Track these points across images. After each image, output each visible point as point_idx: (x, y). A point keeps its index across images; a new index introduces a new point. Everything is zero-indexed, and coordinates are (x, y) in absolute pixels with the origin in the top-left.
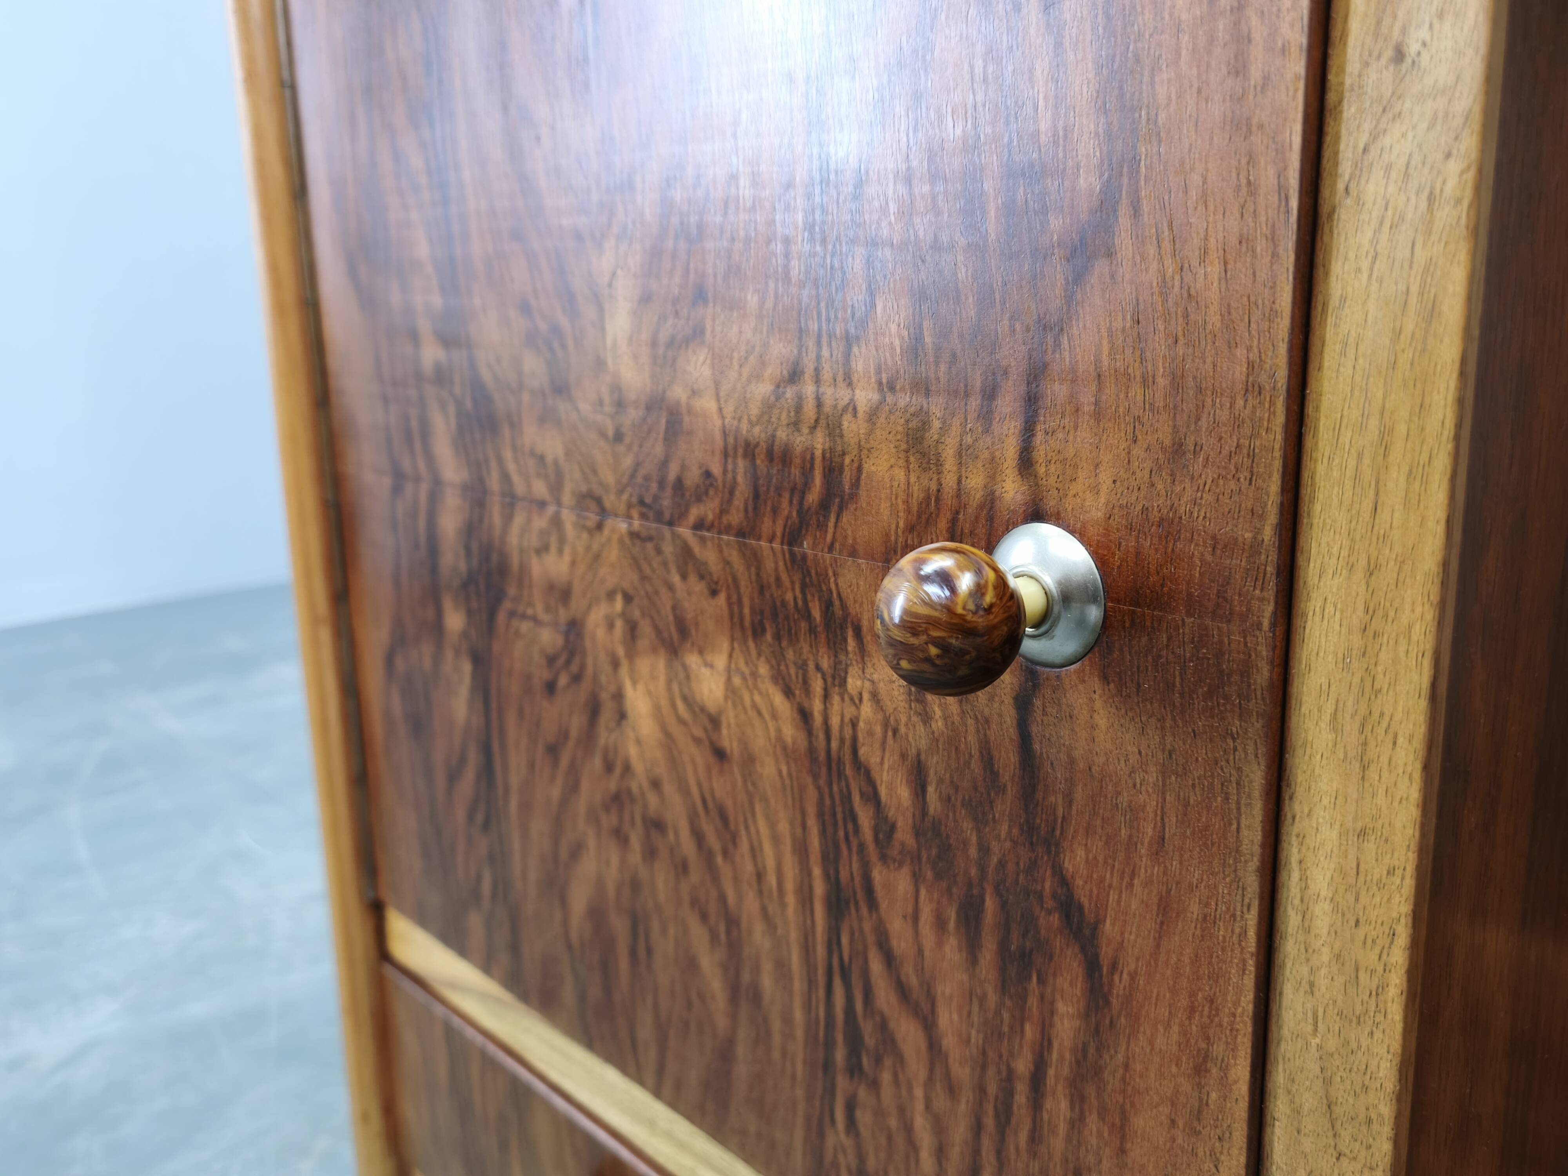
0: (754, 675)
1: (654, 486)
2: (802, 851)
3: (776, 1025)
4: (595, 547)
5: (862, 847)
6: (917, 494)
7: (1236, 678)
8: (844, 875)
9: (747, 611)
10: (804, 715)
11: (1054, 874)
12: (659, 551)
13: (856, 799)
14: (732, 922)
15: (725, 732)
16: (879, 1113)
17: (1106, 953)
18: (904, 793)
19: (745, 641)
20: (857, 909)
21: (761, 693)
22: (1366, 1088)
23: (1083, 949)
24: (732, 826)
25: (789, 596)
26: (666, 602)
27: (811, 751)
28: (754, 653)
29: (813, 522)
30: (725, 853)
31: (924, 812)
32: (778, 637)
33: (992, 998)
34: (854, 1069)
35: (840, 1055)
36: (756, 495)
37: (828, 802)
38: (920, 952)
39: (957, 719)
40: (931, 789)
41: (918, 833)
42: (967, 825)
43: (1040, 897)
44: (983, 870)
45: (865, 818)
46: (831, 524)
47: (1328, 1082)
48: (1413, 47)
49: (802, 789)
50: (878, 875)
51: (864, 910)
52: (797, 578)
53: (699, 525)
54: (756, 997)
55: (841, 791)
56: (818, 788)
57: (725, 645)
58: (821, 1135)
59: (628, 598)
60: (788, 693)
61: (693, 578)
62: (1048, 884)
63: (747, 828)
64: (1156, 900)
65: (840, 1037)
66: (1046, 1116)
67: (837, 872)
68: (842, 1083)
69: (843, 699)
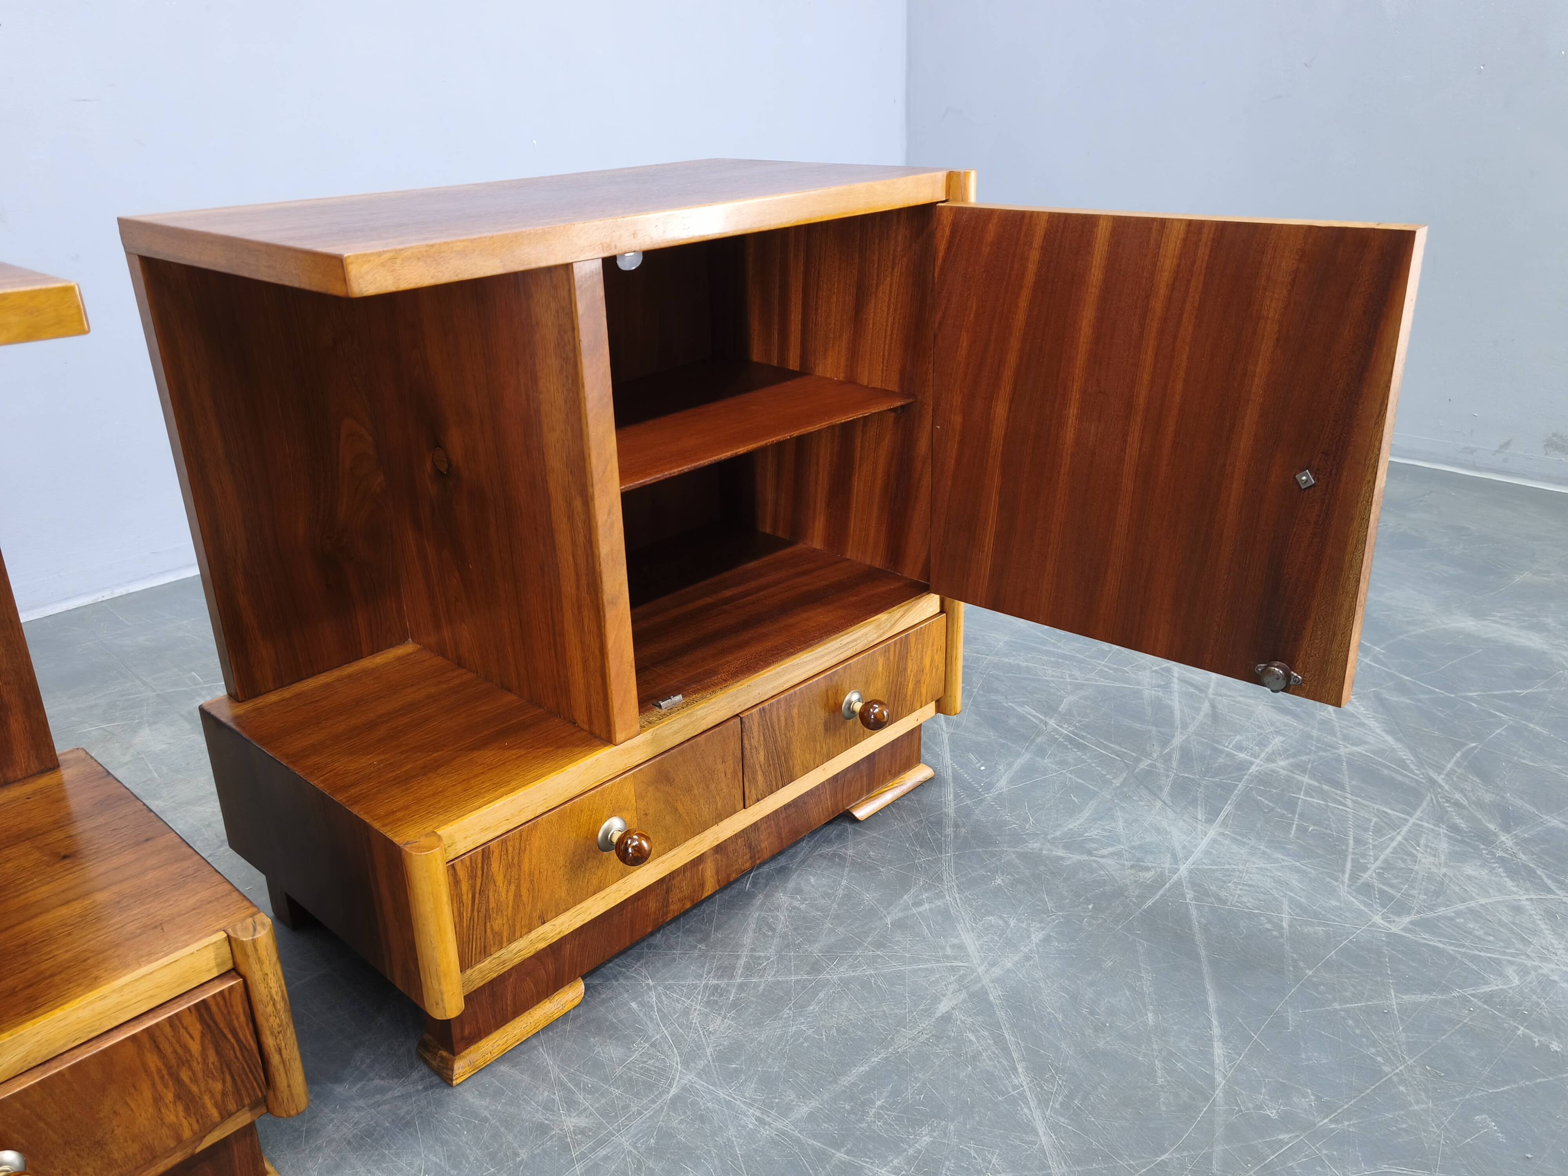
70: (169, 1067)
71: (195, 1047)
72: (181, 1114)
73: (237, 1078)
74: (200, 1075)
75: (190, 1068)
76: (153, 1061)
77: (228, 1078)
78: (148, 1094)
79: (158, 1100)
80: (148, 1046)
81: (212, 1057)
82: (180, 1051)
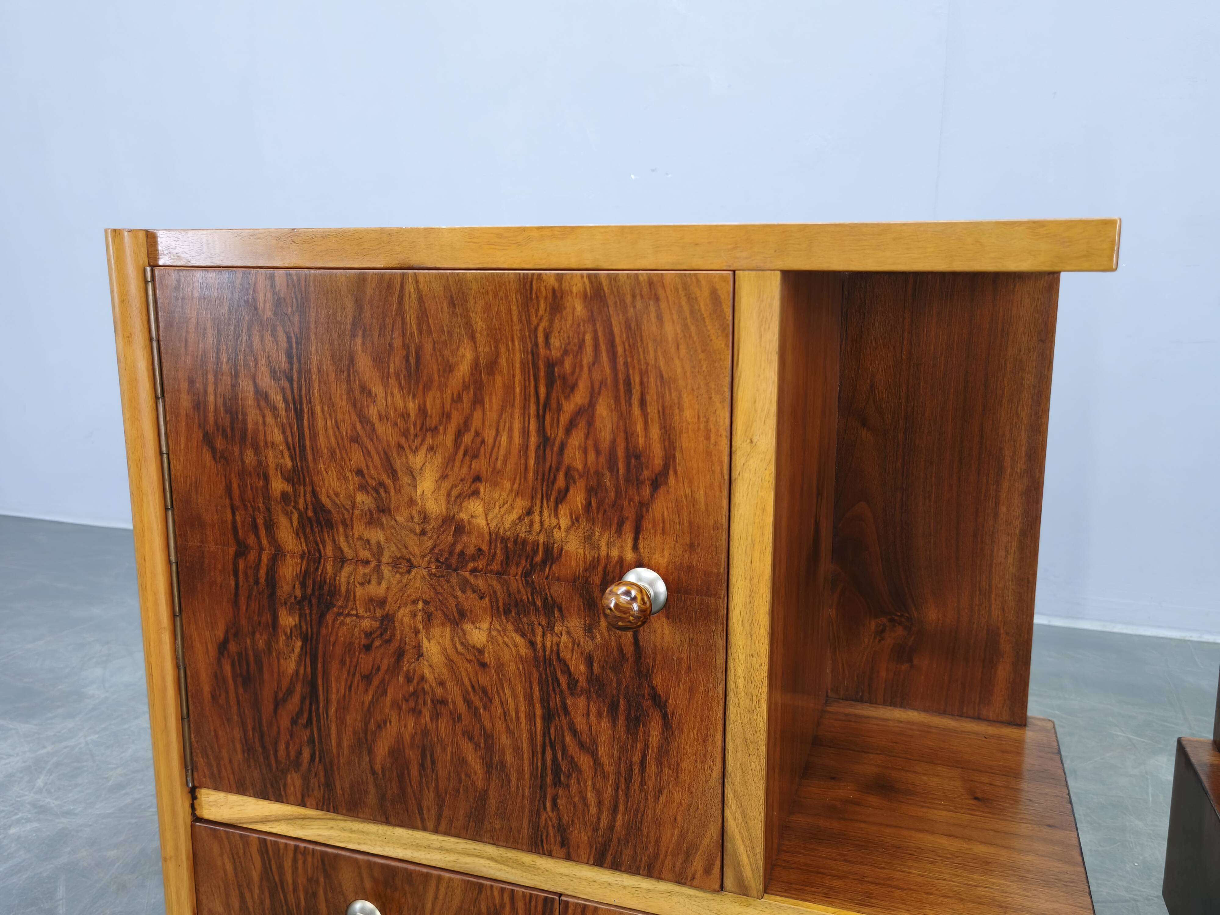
0: (505, 630)
1: (446, 555)
2: (530, 699)
3: (514, 776)
4: (405, 580)
5: (561, 692)
6: (589, 558)
7: (713, 614)
8: (552, 704)
9: (501, 604)
10: (532, 644)
11: (649, 686)
12: (448, 581)
13: (559, 673)
14: (488, 737)
15: (486, 655)
16: (570, 797)
17: (669, 710)
18: (583, 668)
19: (499, 616)
20: (559, 717)
21: (508, 637)
22: (756, 731)
23: (661, 711)
24: (490, 695)
25: (525, 597)
26: (452, 603)
27: (536, 658)
28: (504, 621)
29: (538, 568)
30: (485, 707)
31: (592, 674)
32: (518, 614)
33: (623, 737)
34: (557, 782)
35: (549, 779)
36: (507, 558)
37: (544, 676)
38: (590, 727)
39: (607, 637)
40: (595, 664)
41: (588, 682)
42: (612, 675)
43: (644, 696)
44: (618, 690)
45: (563, 681)
46: (547, 570)
47: (745, 733)
48: (755, 440)
49: (530, 673)
50: (569, 702)
51: (563, 717)
52: (529, 590)
53: (474, 570)
54: (502, 766)
55: (551, 671)
56: (539, 672)
57: (488, 619)
58: (538, 815)
59: (426, 602)
60: (523, 635)
61: (469, 592)
62: (646, 691)
63: (498, 694)
64: (688, 688)
65: (549, 772)
66: (646, 775)
67: (548, 704)
68: (550, 791)
69: (552, 635)
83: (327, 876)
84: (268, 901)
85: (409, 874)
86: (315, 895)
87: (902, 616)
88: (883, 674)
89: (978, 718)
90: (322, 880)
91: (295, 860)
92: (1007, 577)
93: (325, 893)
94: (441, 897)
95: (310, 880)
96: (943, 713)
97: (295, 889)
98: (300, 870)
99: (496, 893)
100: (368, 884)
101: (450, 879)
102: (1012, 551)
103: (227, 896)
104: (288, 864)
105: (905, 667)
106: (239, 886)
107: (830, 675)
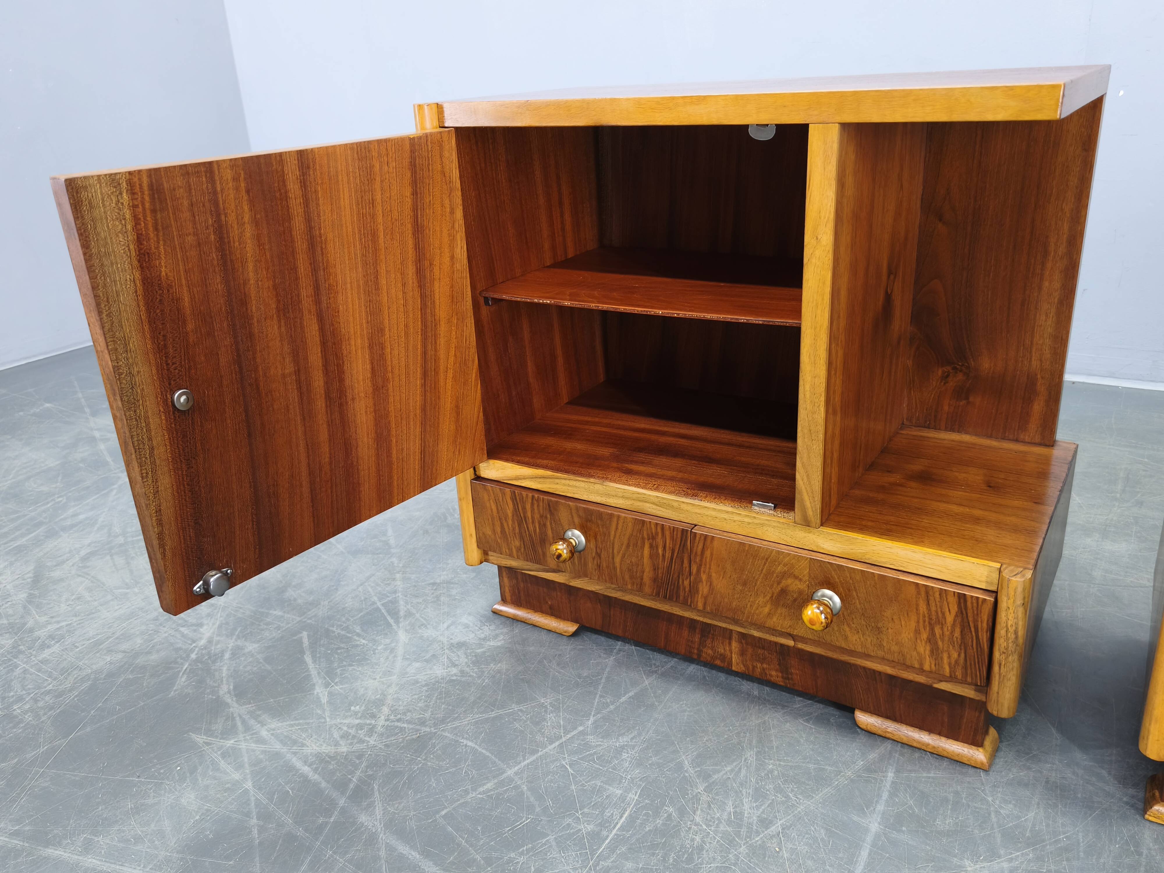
70: (930, 619)
71: (950, 619)
72: (928, 652)
73: (968, 660)
74: (946, 639)
75: (942, 629)
76: (923, 607)
77: (963, 655)
78: (913, 624)
79: (917, 632)
80: (923, 596)
81: (957, 634)
82: (940, 615)
83: (552, 514)
84: (517, 528)
85: (600, 515)
86: (545, 525)
87: (963, 365)
88: (946, 408)
89: (1017, 441)
90: (549, 516)
91: (532, 504)
92: (1045, 336)
93: (551, 524)
94: (620, 527)
95: (541, 516)
96: (990, 437)
97: (533, 522)
98: (536, 511)
99: (653, 526)
100: (577, 520)
101: (625, 517)
102: (1051, 316)
103: (493, 524)
104: (528, 506)
105: (963, 403)
106: (500, 519)
107: (906, 408)
